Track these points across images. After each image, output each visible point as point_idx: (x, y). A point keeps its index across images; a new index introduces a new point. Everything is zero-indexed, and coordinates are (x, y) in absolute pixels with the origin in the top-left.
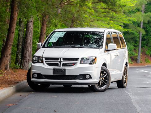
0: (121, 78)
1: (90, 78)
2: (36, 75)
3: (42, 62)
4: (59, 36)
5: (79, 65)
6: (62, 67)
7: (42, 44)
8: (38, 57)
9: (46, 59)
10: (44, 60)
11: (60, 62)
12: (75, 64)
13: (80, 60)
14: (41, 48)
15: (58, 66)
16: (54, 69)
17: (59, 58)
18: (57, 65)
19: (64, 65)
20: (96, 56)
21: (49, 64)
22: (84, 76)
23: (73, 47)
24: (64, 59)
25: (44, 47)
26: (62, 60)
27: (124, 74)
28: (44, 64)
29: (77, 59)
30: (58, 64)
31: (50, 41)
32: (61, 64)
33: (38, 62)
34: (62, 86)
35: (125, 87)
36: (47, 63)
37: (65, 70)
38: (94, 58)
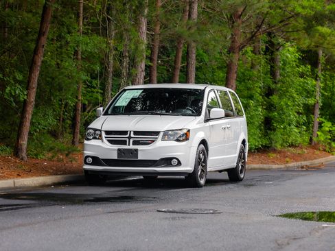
0: (234, 165)
1: (179, 163)
2: (90, 160)
3: (100, 138)
4: (132, 97)
5: (159, 143)
6: (132, 147)
7: (104, 110)
8: (95, 130)
9: (108, 133)
10: (104, 135)
11: (130, 138)
12: (153, 141)
13: (161, 134)
14: (102, 116)
15: (126, 144)
16: (119, 150)
17: (127, 132)
18: (124, 143)
19: (135, 143)
20: (189, 128)
21: (111, 142)
22: (167, 161)
23: (152, 114)
24: (136, 133)
25: (106, 114)
26: (132, 135)
28: (102, 141)
29: (157, 133)
30: (126, 141)
31: (117, 105)
32: (131, 140)
33: (95, 138)
36: (108, 140)
37: (136, 150)
38: (185, 131)
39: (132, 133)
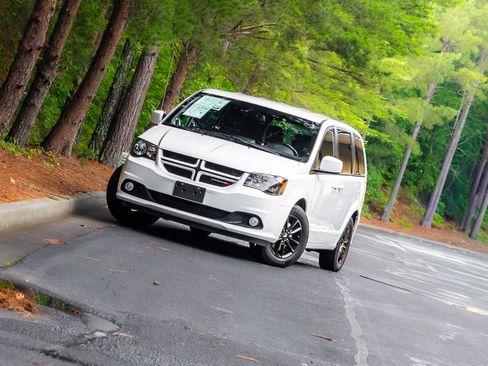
0: (332, 246)
1: (260, 225)
2: (130, 186)
3: (154, 157)
4: (211, 107)
5: (239, 188)
6: (198, 183)
7: (164, 116)
8: (149, 144)
9: (167, 153)
10: (160, 154)
11: (198, 169)
12: (231, 183)
13: (245, 176)
14: (160, 124)
15: (190, 178)
16: (178, 184)
17: (196, 159)
18: (188, 174)
19: (204, 179)
20: (286, 177)
21: (170, 168)
22: (244, 218)
23: (236, 141)
24: (209, 165)
25: (168, 123)
26: (202, 167)
27: (343, 237)
28: (156, 163)
29: (239, 173)
30: (191, 173)
31: (186, 113)
32: (200, 174)
33: (145, 156)
34: (188, 227)
35: (337, 270)
36: (165, 165)
37: (203, 190)
38: (280, 180)
39: (203, 163)
